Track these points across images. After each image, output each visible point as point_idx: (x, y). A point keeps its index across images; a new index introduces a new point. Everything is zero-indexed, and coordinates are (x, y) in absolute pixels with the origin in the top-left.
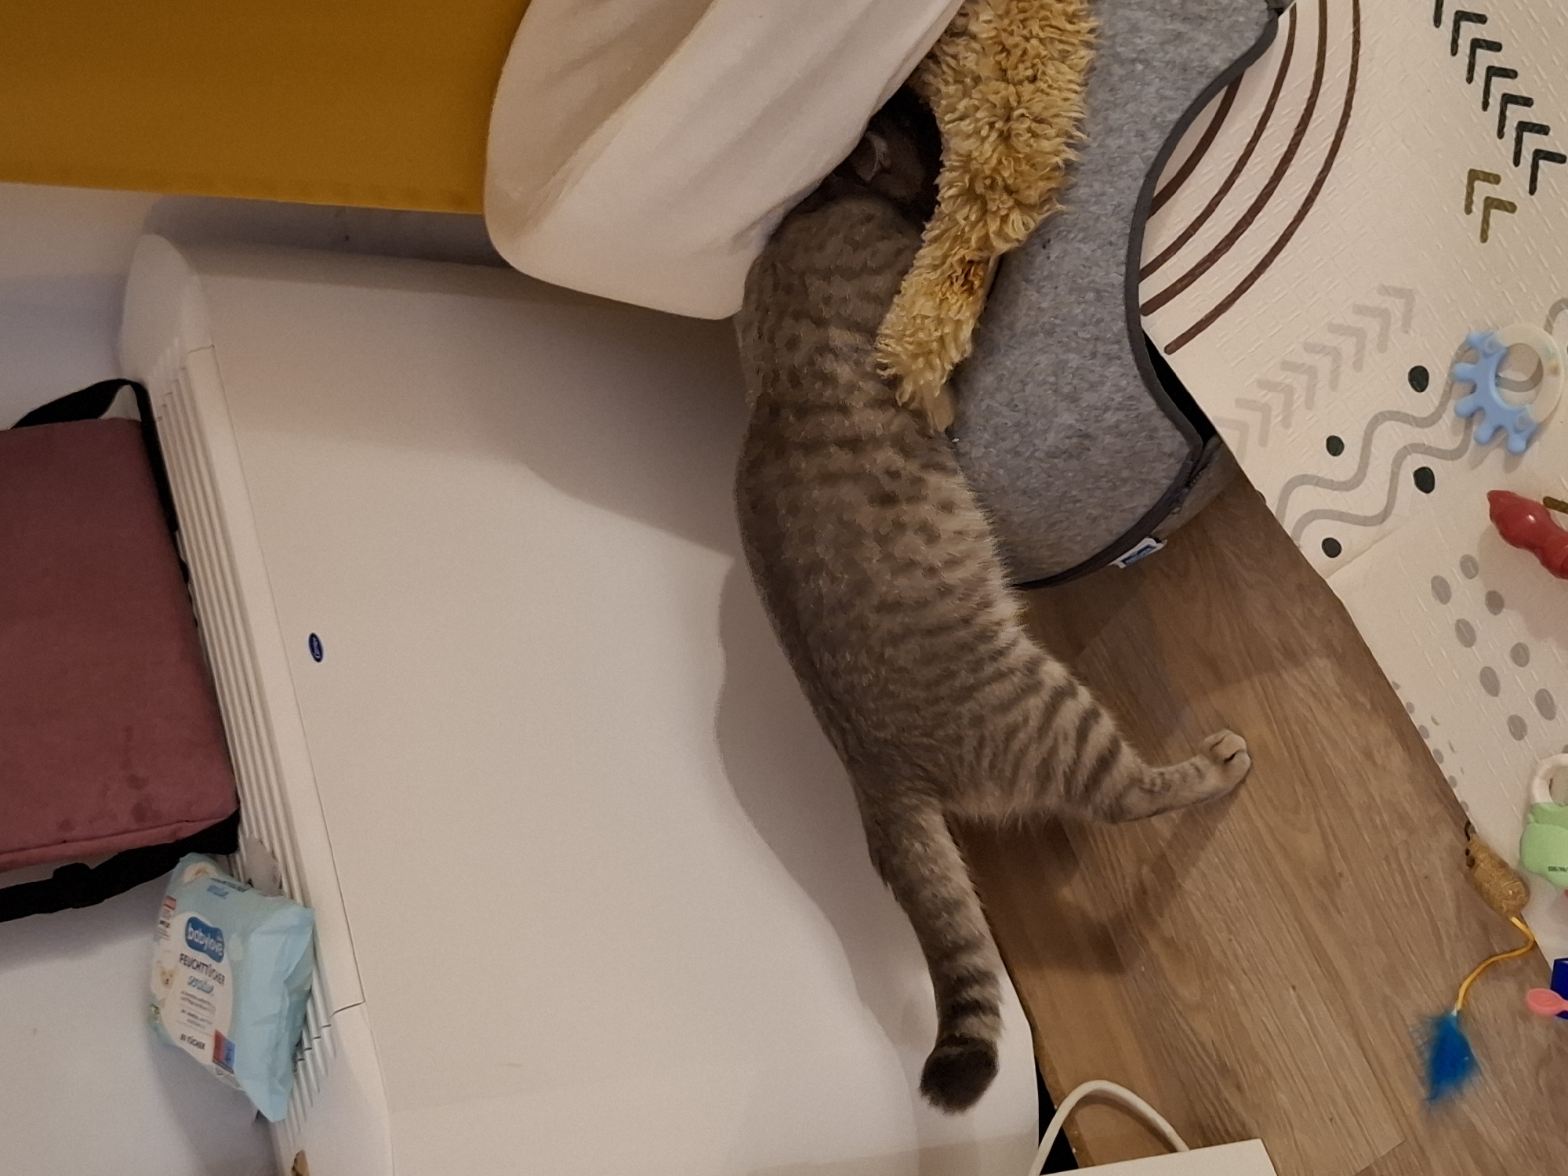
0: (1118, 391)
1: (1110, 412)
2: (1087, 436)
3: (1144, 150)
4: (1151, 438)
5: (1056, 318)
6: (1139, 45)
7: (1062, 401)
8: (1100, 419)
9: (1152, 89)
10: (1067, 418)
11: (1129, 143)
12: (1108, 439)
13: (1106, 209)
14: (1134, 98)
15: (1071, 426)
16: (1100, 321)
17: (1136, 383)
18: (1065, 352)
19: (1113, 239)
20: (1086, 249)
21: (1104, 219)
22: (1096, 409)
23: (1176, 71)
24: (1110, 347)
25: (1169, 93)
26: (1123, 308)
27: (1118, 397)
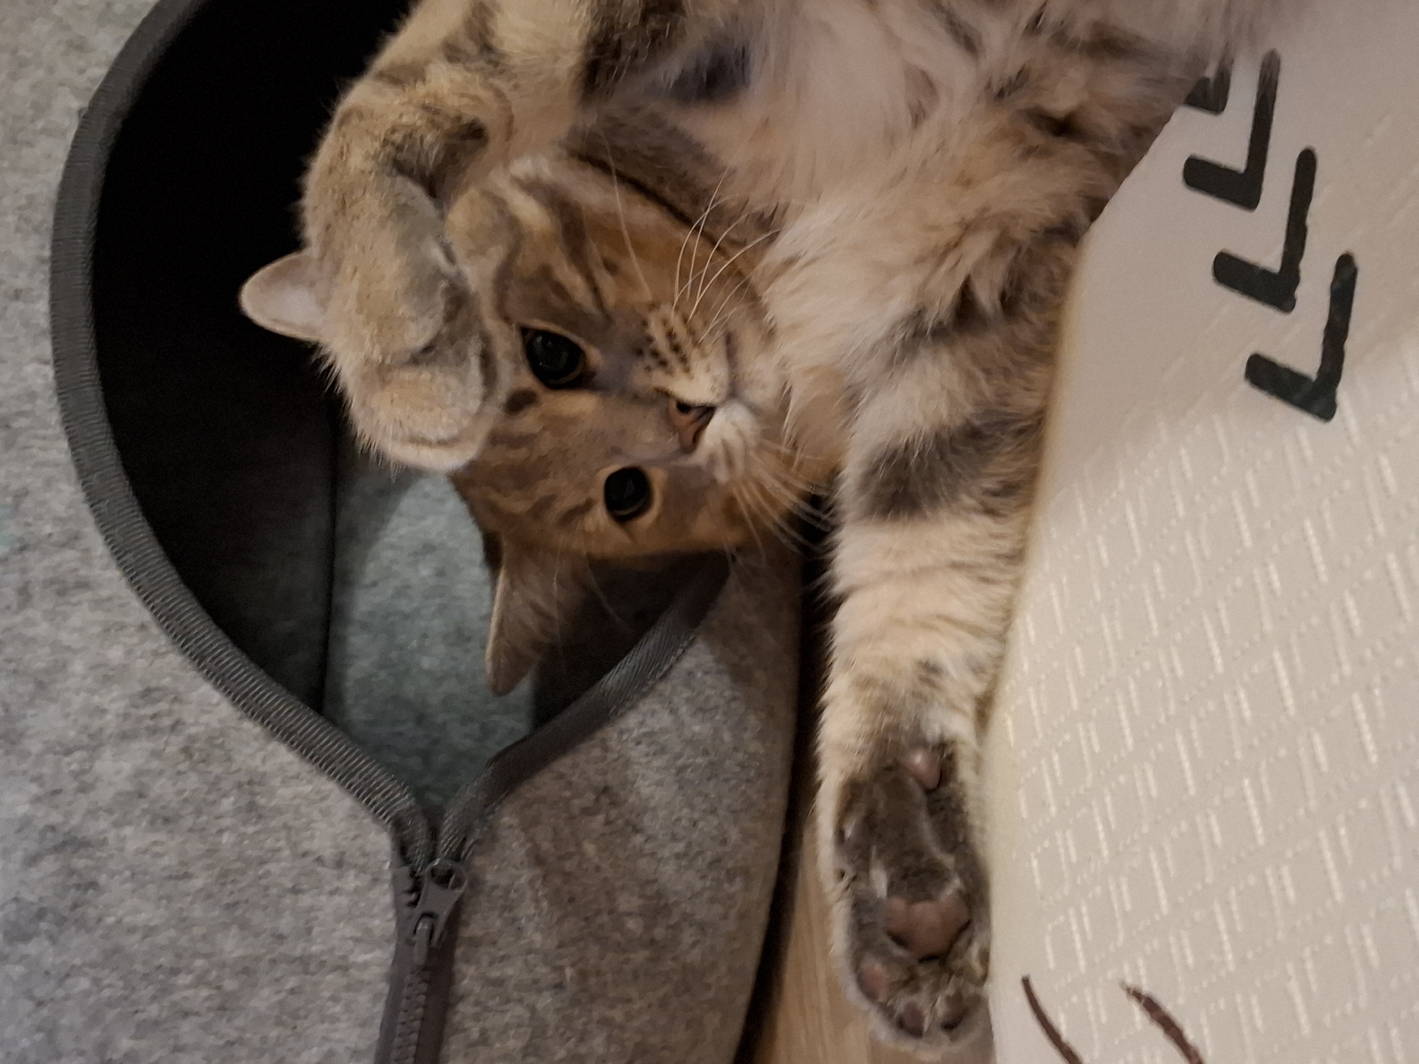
1: (108, 753)
2: (75, 843)
4: (256, 813)
17: (150, 646)
22: (68, 752)
26: (65, 445)
27: (114, 701)
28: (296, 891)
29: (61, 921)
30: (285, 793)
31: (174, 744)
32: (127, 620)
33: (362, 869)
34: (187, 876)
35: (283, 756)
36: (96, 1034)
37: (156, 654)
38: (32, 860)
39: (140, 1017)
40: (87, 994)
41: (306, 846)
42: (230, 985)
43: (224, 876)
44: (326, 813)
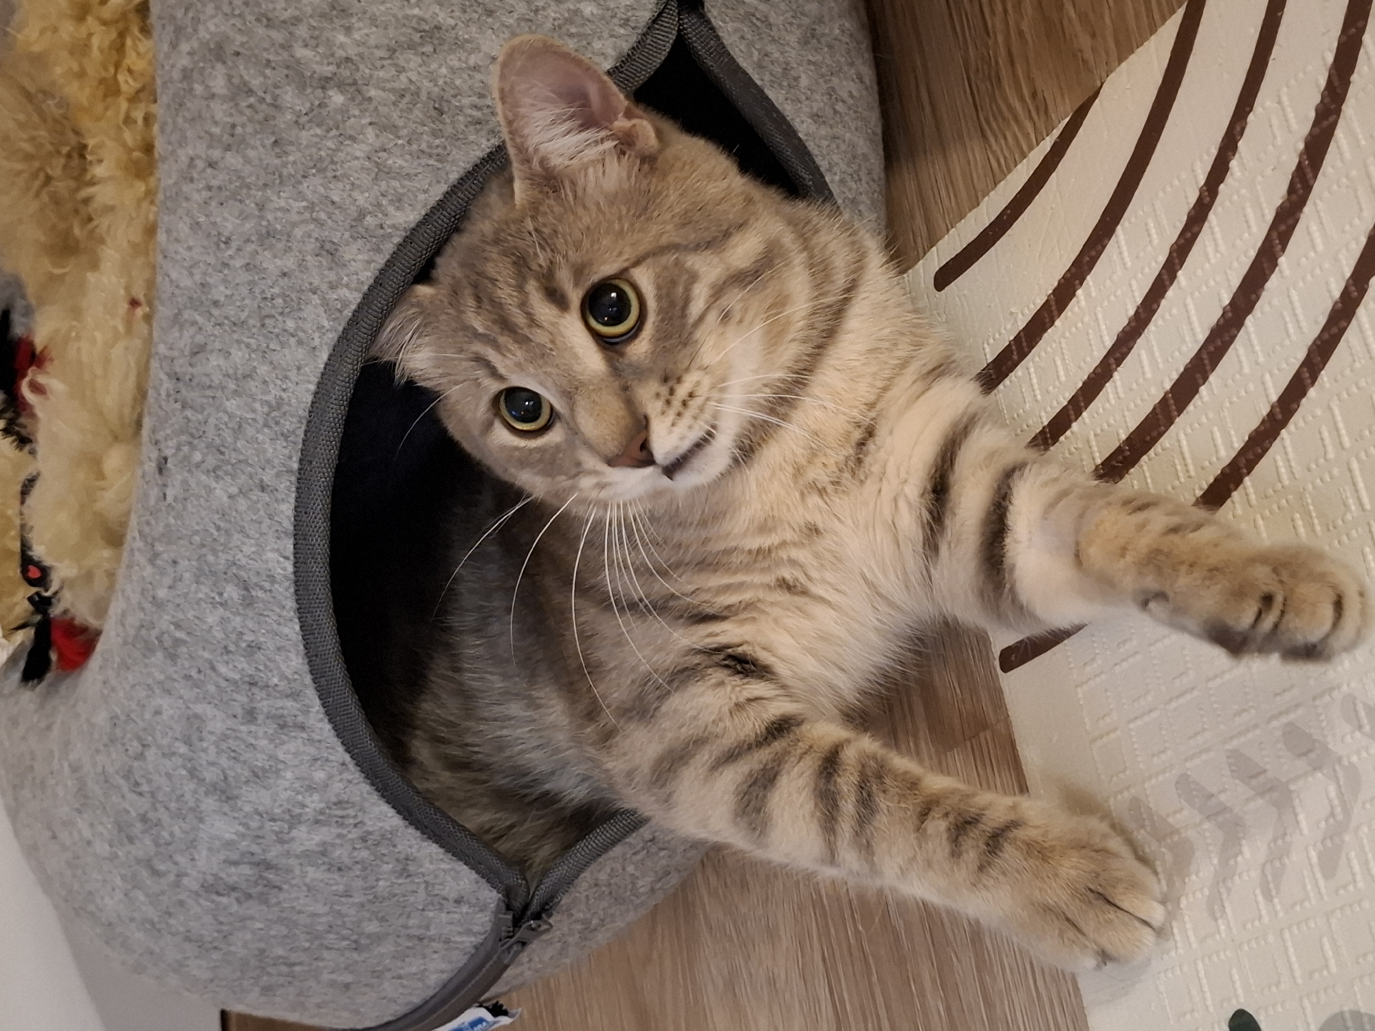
0: (311, 789)
1: (303, 828)
2: (268, 866)
3: (333, 287)
4: (404, 872)
5: (178, 626)
6: (342, 46)
7: (207, 794)
8: (286, 837)
9: (359, 150)
10: (222, 827)
11: (302, 264)
12: (314, 874)
13: (254, 411)
14: (319, 166)
15: (229, 844)
16: (253, 648)
18: (197, 700)
19: (268, 477)
20: (220, 493)
21: (250, 432)
22: (273, 820)
23: (417, 113)
24: (280, 703)
25: (396, 161)
26: (297, 628)
27: (314, 802)
32: (332, 758)
33: (474, 906)
41: (437, 892)
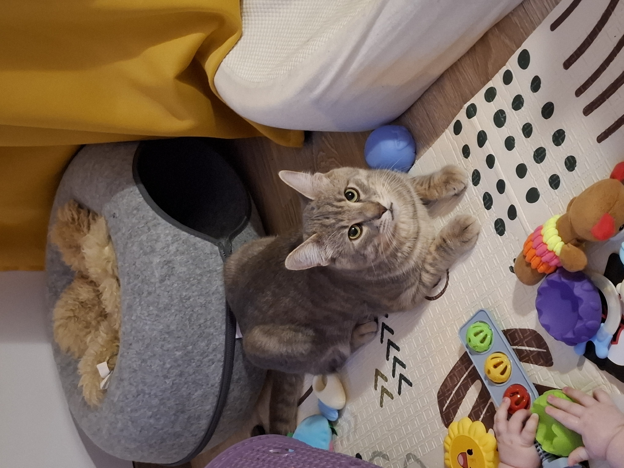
1: (171, 246)
4: (196, 249)
5: (129, 231)
7: (150, 256)
8: (169, 251)
15: (160, 262)
17: (172, 229)
18: (139, 238)
28: (206, 260)
29: (169, 276)
30: (200, 245)
31: (181, 242)
32: (168, 226)
33: (215, 254)
34: (189, 261)
35: (198, 239)
36: (179, 294)
37: (174, 230)
38: (162, 268)
39: (186, 288)
40: (176, 287)
41: (205, 252)
42: (199, 278)
43: (194, 260)
44: (207, 246)
